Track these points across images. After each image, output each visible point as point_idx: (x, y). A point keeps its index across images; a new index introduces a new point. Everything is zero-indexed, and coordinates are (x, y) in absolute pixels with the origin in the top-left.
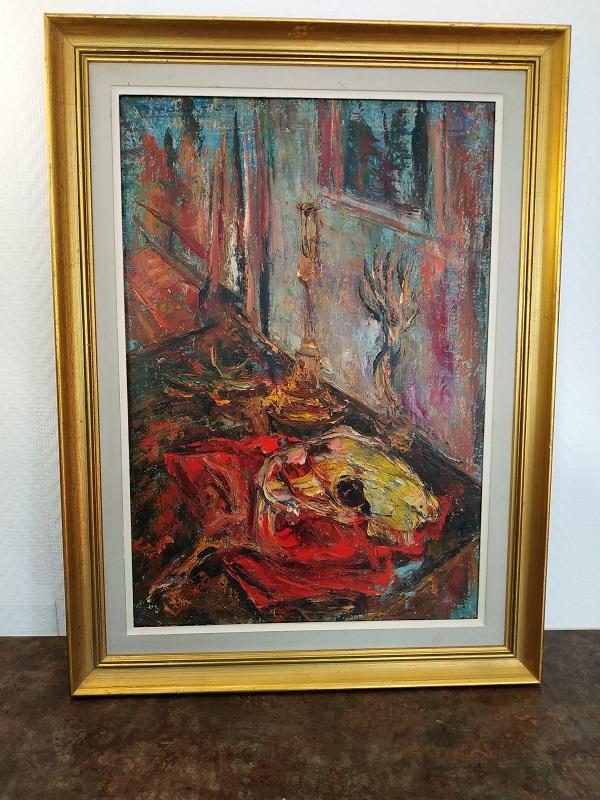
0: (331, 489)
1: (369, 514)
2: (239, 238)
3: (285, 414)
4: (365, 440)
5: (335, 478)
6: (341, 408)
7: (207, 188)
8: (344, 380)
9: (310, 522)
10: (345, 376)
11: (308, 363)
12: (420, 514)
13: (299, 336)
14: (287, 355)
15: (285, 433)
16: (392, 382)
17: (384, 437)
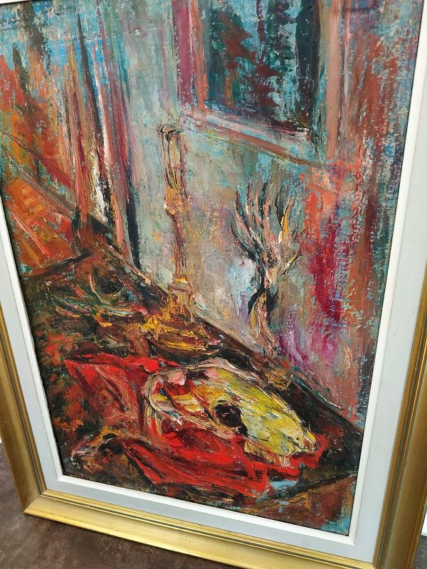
0: (210, 409)
1: (246, 435)
2: (101, 166)
3: (163, 341)
4: (240, 373)
5: (214, 401)
6: (216, 342)
7: (63, 111)
8: (218, 317)
9: (193, 431)
10: (219, 313)
11: (182, 298)
12: (297, 445)
13: (171, 270)
14: (160, 288)
15: (164, 357)
16: (269, 324)
17: (260, 374)
